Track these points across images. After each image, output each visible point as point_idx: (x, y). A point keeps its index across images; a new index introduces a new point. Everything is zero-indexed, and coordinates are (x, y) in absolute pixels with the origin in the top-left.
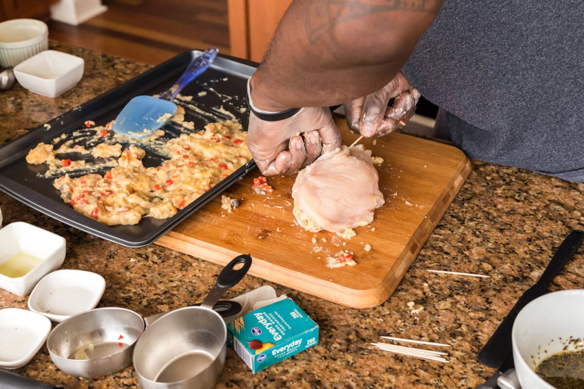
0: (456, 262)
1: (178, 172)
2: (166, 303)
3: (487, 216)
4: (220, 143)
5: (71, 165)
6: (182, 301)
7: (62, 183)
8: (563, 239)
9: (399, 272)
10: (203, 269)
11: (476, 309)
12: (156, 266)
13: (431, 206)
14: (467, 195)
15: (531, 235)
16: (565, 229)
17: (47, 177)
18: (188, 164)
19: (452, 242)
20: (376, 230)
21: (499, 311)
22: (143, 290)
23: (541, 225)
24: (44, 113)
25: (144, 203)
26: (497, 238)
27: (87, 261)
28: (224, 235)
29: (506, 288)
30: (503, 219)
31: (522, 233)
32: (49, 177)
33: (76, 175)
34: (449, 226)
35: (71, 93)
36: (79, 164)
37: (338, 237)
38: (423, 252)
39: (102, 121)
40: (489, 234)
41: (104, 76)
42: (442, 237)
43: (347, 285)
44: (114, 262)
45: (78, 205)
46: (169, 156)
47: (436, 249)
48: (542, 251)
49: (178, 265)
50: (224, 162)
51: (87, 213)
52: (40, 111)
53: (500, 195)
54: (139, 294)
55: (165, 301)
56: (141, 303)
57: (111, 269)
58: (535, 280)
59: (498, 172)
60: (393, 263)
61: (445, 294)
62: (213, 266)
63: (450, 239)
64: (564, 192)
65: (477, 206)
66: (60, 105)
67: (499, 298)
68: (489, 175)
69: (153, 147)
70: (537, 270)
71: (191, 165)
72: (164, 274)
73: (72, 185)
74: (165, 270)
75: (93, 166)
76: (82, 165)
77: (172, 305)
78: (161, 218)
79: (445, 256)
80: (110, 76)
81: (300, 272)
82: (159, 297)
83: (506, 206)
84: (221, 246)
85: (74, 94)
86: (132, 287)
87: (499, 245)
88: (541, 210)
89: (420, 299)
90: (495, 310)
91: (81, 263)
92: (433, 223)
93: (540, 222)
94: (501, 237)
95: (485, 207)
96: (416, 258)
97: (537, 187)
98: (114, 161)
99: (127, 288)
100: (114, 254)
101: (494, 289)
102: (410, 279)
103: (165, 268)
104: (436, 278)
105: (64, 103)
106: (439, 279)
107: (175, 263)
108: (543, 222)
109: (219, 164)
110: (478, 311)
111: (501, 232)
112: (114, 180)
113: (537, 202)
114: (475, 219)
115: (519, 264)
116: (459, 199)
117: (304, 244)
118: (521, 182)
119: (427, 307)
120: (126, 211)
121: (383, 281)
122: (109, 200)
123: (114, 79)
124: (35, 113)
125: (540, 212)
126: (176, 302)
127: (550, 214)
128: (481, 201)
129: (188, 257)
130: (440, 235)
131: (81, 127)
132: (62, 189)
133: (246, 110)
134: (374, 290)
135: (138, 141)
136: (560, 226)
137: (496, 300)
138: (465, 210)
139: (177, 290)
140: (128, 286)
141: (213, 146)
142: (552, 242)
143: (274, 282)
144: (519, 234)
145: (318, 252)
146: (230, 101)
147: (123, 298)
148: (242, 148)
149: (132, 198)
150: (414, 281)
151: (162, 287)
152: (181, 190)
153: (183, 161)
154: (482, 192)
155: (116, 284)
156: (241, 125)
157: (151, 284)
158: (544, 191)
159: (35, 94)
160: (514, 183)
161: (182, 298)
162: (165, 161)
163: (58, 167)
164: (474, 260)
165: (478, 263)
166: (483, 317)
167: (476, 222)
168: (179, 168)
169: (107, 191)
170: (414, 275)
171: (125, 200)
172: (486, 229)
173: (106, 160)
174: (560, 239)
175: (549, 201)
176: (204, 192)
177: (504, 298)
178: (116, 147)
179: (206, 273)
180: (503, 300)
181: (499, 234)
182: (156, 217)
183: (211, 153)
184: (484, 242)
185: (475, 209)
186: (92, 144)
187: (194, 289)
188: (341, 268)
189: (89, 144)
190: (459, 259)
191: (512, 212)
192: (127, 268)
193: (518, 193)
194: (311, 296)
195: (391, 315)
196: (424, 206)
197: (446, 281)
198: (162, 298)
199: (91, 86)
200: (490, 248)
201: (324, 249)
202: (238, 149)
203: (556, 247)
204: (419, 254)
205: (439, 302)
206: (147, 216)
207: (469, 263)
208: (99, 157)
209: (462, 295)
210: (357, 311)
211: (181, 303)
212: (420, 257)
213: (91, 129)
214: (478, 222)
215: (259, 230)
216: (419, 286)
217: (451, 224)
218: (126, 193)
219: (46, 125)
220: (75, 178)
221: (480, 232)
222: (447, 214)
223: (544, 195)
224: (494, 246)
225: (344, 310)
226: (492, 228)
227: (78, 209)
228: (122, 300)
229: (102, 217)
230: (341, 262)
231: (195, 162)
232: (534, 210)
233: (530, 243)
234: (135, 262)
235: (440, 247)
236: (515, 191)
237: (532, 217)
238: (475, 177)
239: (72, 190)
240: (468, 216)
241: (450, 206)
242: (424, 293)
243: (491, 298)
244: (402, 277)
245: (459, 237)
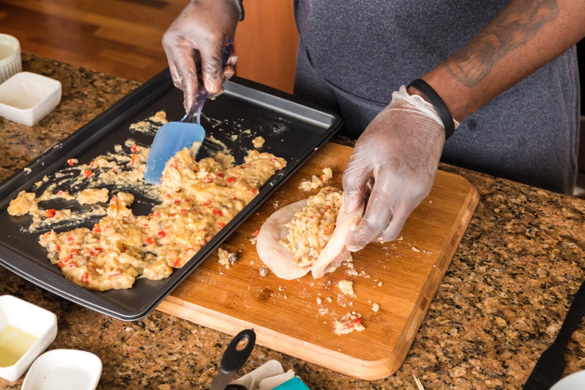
0: (468, 317)
1: (170, 222)
2: (167, 382)
3: (498, 258)
4: (213, 184)
5: (56, 216)
6: (184, 378)
7: (48, 240)
8: (579, 284)
9: (410, 335)
10: (204, 338)
11: (492, 376)
12: (153, 335)
13: (439, 252)
14: (475, 233)
15: (545, 280)
16: (580, 271)
17: (31, 232)
18: (180, 211)
19: (463, 293)
20: (383, 284)
21: (516, 377)
22: (142, 367)
23: (555, 268)
24: (22, 146)
25: (136, 263)
26: (509, 286)
27: (80, 333)
28: (224, 298)
29: (522, 348)
30: (515, 261)
31: (535, 279)
32: (34, 231)
33: (63, 228)
34: (459, 272)
35: (50, 120)
36: (64, 213)
37: (344, 295)
38: (433, 307)
39: (86, 157)
40: (501, 281)
41: (83, 96)
42: (452, 287)
43: (356, 356)
44: (110, 332)
45: (66, 269)
46: (160, 200)
47: (446, 303)
48: (557, 300)
49: (177, 333)
50: (217, 206)
51: (77, 277)
52: (18, 144)
53: (509, 231)
54: (138, 372)
55: (166, 379)
56: (140, 382)
57: (107, 342)
58: (552, 337)
59: (506, 203)
60: (403, 326)
61: (459, 359)
62: (214, 334)
63: (460, 289)
64: (577, 225)
65: (487, 246)
66: (39, 135)
67: (516, 361)
68: (497, 207)
69: (141, 188)
70: (553, 324)
71: (184, 213)
72: (162, 345)
73: (58, 242)
74: (164, 341)
75: (79, 215)
76: (66, 215)
77: (174, 384)
78: (156, 279)
79: (457, 311)
80: (89, 96)
81: (306, 341)
82: (160, 374)
83: (518, 244)
84: (221, 312)
85: (53, 120)
86: (129, 364)
87: (512, 294)
88: (553, 249)
89: (433, 366)
90: (512, 376)
91: (74, 335)
92: (441, 270)
93: (553, 264)
94: (513, 284)
95: (495, 247)
96: (427, 314)
97: (548, 219)
98: (101, 209)
99: (125, 364)
100: (108, 322)
101: (510, 350)
102: (422, 341)
103: (162, 338)
104: (448, 338)
105: (43, 132)
106: (452, 340)
107: (174, 331)
108: (556, 264)
109: (213, 209)
110: (495, 378)
111: (514, 278)
112: (102, 234)
113: (549, 239)
114: (485, 263)
115: (534, 317)
116: (468, 239)
117: (309, 306)
118: (531, 214)
119: (442, 376)
120: (118, 274)
121: (395, 348)
122: (99, 260)
123: (95, 100)
124: (13, 146)
125: (553, 251)
126: (178, 380)
127: (563, 254)
128: (491, 239)
129: (187, 323)
130: (450, 284)
131: (63, 167)
132: (49, 248)
133: (238, 138)
134: (385, 360)
135: (125, 182)
136: (575, 268)
137: (513, 364)
138: (474, 252)
139: (177, 364)
140: (126, 362)
141: (205, 188)
142: (567, 288)
143: (279, 351)
144: (533, 280)
145: (323, 315)
146: (220, 126)
147: (121, 378)
148: (236, 188)
149: (124, 257)
150: (426, 343)
151: (161, 362)
152: (175, 244)
153: (175, 208)
154: (490, 228)
155: (113, 360)
156: (233, 157)
157: (149, 358)
158: (556, 224)
159: (12, 121)
160: (524, 216)
161: (183, 374)
162: (156, 207)
163: (43, 218)
164: (487, 314)
165: (491, 318)
166: (500, 385)
167: (487, 267)
168: (171, 218)
169: (96, 249)
170: (425, 336)
171: (116, 261)
172: (498, 275)
173: (92, 207)
174: (575, 284)
175: (562, 236)
176: (199, 249)
177: (521, 361)
178: (102, 192)
179: (207, 342)
180: (519, 363)
181: (512, 281)
182: (150, 279)
183: (204, 196)
184: (497, 292)
185: (485, 250)
186: (77, 188)
187: (195, 363)
188: (349, 335)
189: (73, 188)
190: (471, 313)
191: (523, 253)
192: (123, 340)
193: (529, 228)
194: (319, 367)
195: (404, 387)
196: (431, 253)
197: (459, 342)
198: (163, 376)
199: (71, 110)
200: (503, 299)
201: (330, 311)
202: (233, 190)
203: (572, 294)
204: (429, 310)
205: (454, 369)
206: (141, 277)
207: (481, 318)
208: (85, 204)
209: (476, 359)
210: (368, 383)
211: (183, 381)
212: (430, 313)
213: (74, 168)
214: (489, 266)
215: (260, 290)
216: (432, 349)
217: (460, 270)
218: (117, 253)
219: (26, 169)
220: (61, 233)
221: (491, 279)
222: (456, 257)
223: (556, 229)
224: (507, 296)
225: (355, 382)
226: (504, 273)
227: (67, 272)
228: (121, 380)
229: (94, 283)
230: (349, 328)
231: (188, 209)
232: (547, 249)
233: (544, 290)
234: (131, 331)
235: (451, 299)
236: (525, 225)
237: (545, 257)
238: (482, 210)
239: (59, 248)
240: (478, 259)
241: (458, 248)
242: (437, 358)
243: (507, 361)
244: (412, 340)
245: (470, 286)
